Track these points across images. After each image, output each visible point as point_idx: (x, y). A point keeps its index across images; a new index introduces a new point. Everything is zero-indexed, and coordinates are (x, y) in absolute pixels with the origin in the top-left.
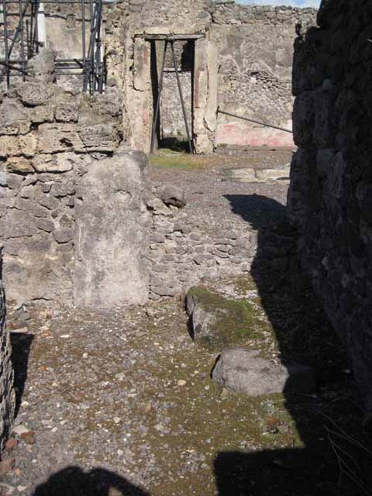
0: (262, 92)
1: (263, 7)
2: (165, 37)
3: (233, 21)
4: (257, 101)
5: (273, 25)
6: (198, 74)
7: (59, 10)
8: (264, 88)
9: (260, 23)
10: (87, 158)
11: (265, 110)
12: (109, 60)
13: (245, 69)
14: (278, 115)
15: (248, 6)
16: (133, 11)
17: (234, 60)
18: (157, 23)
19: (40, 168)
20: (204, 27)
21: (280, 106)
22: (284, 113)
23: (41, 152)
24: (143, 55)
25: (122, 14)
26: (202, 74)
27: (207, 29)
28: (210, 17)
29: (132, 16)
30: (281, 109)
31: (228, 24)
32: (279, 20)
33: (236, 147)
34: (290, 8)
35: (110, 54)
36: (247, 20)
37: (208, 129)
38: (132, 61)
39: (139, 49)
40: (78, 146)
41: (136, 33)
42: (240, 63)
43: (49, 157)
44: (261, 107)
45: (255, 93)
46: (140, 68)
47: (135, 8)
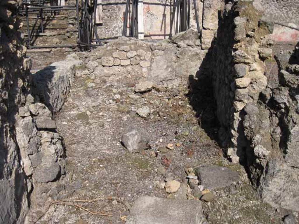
0: (272, 4)
11: (273, 16)
14: (282, 19)
21: (284, 14)
22: (286, 18)
30: (284, 16)
44: (271, 15)
45: (267, 4)
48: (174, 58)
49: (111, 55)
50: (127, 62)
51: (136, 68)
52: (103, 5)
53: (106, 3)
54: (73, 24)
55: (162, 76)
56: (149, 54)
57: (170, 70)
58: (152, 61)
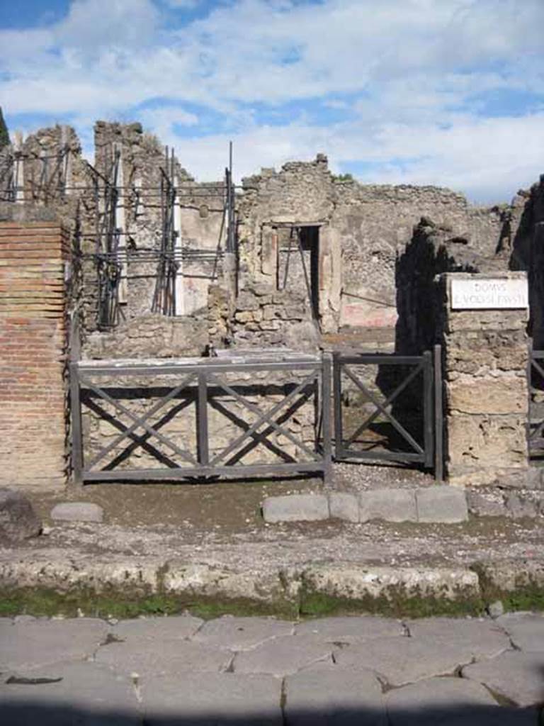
0: (384, 271)
1: (383, 186)
2: (291, 225)
3: (353, 201)
4: (380, 280)
5: (393, 204)
6: (323, 258)
7: (193, 202)
8: (386, 267)
9: (380, 203)
10: (288, 323)
12: (241, 248)
13: (366, 248)
15: (368, 186)
16: (261, 202)
17: (355, 240)
18: (283, 213)
19: (264, 328)
20: (327, 215)
23: (264, 320)
24: (270, 242)
25: (251, 204)
26: (326, 259)
27: (330, 217)
28: (332, 205)
29: (260, 206)
31: (347, 204)
32: (399, 199)
33: (359, 328)
34: (410, 187)
35: (242, 242)
36: (366, 200)
37: (333, 309)
38: (260, 247)
39: (267, 236)
40: (284, 316)
41: (264, 221)
42: (361, 243)
43: (268, 322)
45: (377, 273)
46: (268, 254)
47: (263, 199)
48: (193, 330)
49: (137, 327)
50: (151, 334)
51: (159, 339)
52: (128, 278)
53: (132, 275)
54: (89, 303)
55: (182, 346)
56: (170, 327)
57: (189, 340)
58: (173, 332)
